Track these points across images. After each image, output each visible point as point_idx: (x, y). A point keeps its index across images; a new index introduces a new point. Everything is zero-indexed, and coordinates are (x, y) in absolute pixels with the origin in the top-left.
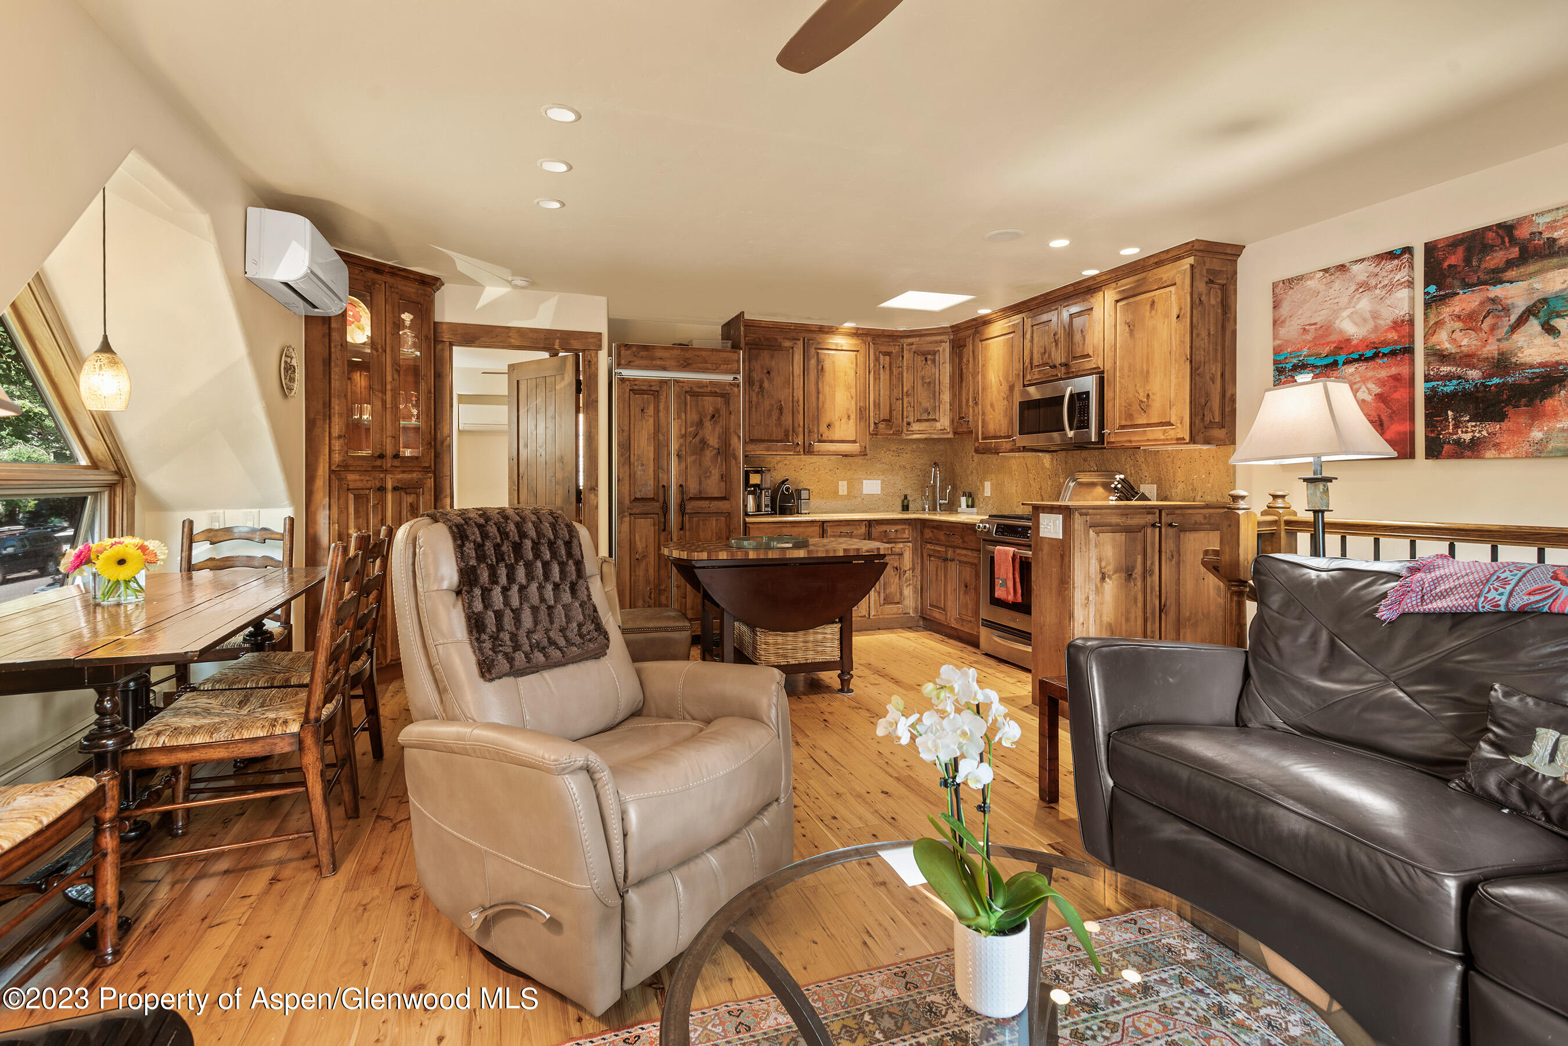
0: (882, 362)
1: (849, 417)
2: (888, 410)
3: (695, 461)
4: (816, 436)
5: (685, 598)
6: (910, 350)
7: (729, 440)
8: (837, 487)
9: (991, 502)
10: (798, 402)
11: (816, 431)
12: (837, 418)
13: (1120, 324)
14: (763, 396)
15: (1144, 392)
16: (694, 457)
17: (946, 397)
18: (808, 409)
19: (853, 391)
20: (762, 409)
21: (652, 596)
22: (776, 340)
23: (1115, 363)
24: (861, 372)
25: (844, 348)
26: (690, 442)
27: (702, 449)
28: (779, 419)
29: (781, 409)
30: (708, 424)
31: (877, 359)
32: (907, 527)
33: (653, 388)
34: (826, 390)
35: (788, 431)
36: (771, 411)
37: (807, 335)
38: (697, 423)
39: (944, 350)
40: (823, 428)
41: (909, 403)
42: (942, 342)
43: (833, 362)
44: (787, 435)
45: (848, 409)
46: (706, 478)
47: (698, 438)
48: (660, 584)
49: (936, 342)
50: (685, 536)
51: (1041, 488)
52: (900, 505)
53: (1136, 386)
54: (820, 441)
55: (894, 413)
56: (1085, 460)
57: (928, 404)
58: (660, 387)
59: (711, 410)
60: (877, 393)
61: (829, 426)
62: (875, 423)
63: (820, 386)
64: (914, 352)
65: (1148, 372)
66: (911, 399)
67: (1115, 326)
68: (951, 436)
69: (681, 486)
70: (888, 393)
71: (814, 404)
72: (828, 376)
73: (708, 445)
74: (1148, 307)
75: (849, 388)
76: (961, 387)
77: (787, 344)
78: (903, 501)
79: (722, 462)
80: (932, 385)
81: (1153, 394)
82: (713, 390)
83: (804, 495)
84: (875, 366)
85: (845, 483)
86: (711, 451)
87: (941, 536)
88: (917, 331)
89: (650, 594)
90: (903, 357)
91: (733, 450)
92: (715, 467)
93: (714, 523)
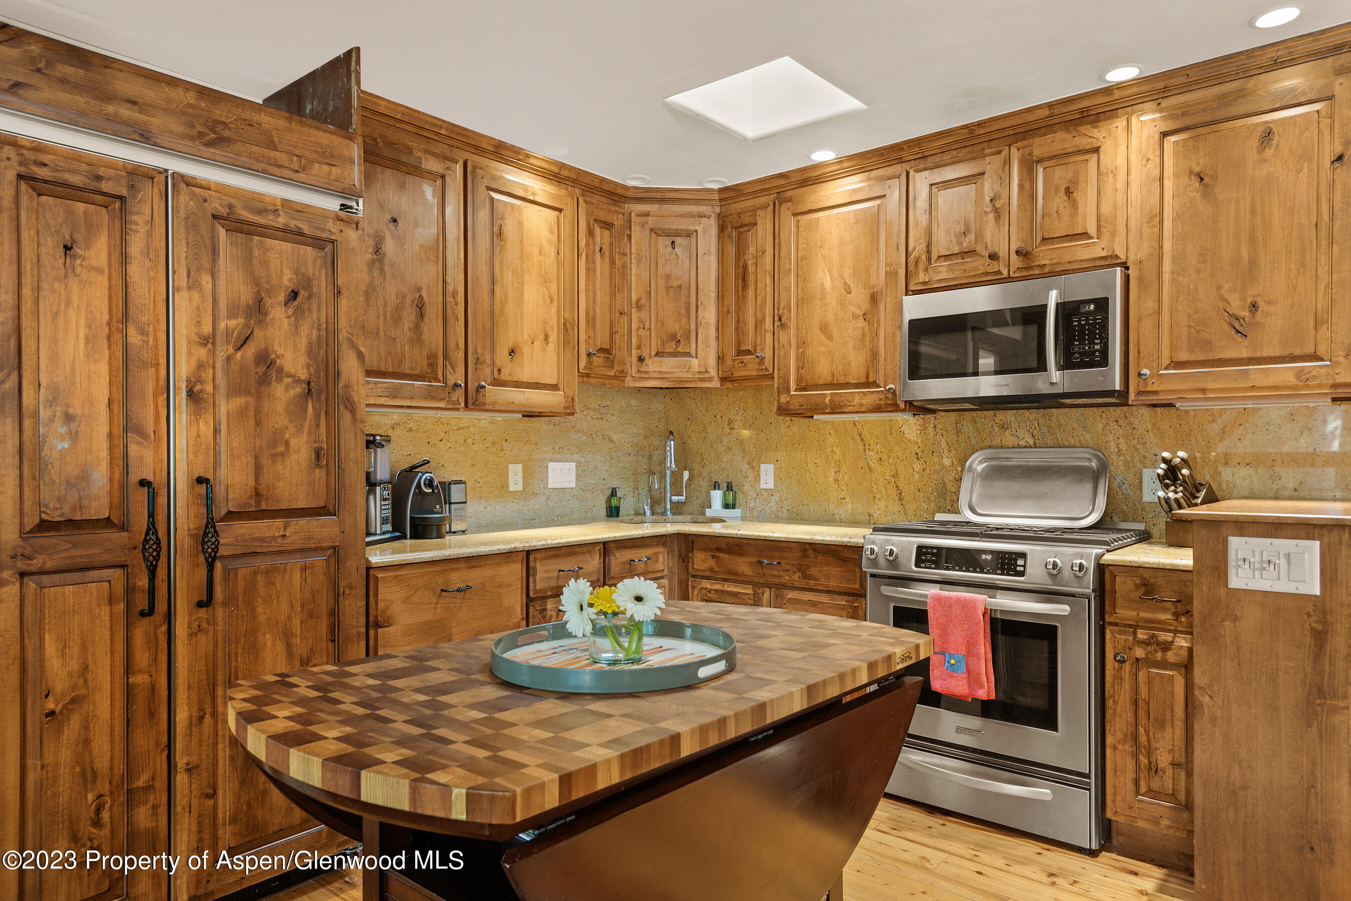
0: (598, 239)
1: (546, 338)
2: (608, 332)
3: (242, 413)
4: (488, 371)
5: (213, 795)
6: (643, 226)
7: (336, 362)
8: (505, 475)
9: (776, 497)
10: (455, 295)
11: (488, 361)
12: (526, 336)
13: (1176, 175)
14: (382, 271)
15: (1243, 299)
16: (239, 402)
17: (709, 315)
18: (475, 313)
19: (553, 286)
20: (381, 302)
21: (106, 815)
22: (410, 151)
23: (1161, 247)
24: (566, 252)
25: (538, 199)
26: (229, 359)
27: (264, 381)
28: (417, 328)
29: (420, 307)
30: (278, 313)
31: (590, 233)
32: (661, 549)
33: (105, 186)
34: (507, 278)
35: (436, 356)
36: (398, 308)
37: (474, 159)
38: (248, 307)
39: (705, 230)
40: (502, 356)
41: (640, 321)
42: (701, 216)
43: (520, 224)
44: (432, 365)
45: (545, 322)
46: (274, 457)
47: (250, 351)
48: (130, 774)
49: (691, 215)
50: (211, 621)
51: (896, 476)
52: (604, 506)
53: (1219, 288)
54: (498, 383)
55: (617, 338)
56: (1003, 427)
57: (677, 326)
58: (131, 187)
59: (287, 278)
60: (591, 296)
61: (512, 352)
62: (589, 355)
63: (497, 268)
64: (651, 230)
65: (1253, 262)
66: (644, 315)
67: (1161, 179)
68: (716, 384)
69: (200, 480)
70: (607, 299)
71: (486, 305)
72: (511, 253)
73: (280, 370)
74: (1254, 143)
75: (546, 281)
76: (741, 298)
77: (432, 165)
78: (609, 501)
79: (317, 416)
80: (684, 292)
81: (1269, 303)
82: (293, 224)
83: (456, 494)
84: (587, 245)
85: (519, 467)
86: (287, 388)
87: (743, 565)
88: (657, 190)
89: (98, 810)
90: (630, 237)
91: (347, 386)
92: (300, 429)
93: (297, 576)
